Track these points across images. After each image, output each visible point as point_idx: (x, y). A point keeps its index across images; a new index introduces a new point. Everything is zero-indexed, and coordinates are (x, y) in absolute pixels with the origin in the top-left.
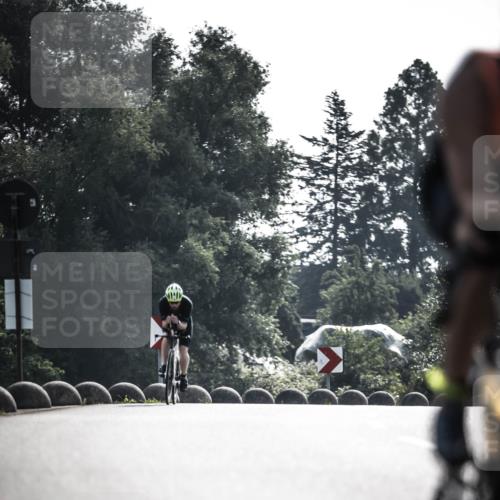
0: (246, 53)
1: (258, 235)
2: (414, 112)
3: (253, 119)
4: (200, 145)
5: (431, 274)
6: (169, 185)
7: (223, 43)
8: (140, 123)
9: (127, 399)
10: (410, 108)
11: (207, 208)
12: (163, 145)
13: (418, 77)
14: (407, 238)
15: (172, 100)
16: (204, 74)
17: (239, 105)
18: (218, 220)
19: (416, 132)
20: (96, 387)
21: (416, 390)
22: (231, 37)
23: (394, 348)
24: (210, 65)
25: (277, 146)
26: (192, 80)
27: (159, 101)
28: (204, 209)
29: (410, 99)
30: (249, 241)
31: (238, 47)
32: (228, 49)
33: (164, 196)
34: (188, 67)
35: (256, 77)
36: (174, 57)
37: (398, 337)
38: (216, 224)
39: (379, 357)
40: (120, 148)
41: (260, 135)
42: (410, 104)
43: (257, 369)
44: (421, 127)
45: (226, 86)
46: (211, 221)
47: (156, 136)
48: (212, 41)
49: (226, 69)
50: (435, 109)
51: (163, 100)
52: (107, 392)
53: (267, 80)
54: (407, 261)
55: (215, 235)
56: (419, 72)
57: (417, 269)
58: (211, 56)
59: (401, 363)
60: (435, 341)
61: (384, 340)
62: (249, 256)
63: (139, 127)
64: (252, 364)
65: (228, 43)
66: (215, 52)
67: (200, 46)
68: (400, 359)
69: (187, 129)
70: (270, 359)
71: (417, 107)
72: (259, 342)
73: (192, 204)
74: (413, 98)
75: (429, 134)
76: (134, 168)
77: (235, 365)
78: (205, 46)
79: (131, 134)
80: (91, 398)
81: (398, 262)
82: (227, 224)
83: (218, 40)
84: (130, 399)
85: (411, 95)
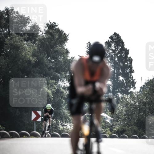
0: (62, 30)
1: (66, 86)
2: (114, 49)
3: (64, 50)
4: (47, 58)
5: (119, 98)
6: (38, 70)
7: (54, 27)
8: (29, 52)
9: (24, 136)
10: (113, 47)
11: (49, 77)
12: (36, 58)
13: (115, 38)
14: (112, 87)
15: (39, 44)
16: (49, 36)
17: (60, 46)
18: (53, 81)
19: (114, 55)
20: (15, 133)
21: (114, 134)
22: (57, 25)
23: (108, 121)
24: (51, 34)
25: (71, 59)
26: (45, 38)
27: (35, 45)
28: (48, 78)
29: (113, 45)
30: (63, 88)
31: (59, 28)
32: (56, 29)
33: (36, 74)
34: (44, 34)
35: (65, 37)
36: (39, 31)
37: (109, 117)
38: (52, 82)
39: (103, 123)
40: (22, 59)
41: (66, 55)
42: (113, 46)
43: (65, 127)
44: (116, 53)
45: (55, 40)
46: (51, 81)
47: (34, 55)
48: (51, 27)
49: (55, 35)
50: (120, 48)
51: (36, 44)
52: (18, 134)
53: (68, 38)
54: (112, 94)
55: (52, 86)
56: (116, 36)
57: (115, 97)
58: (51, 31)
59: (110, 125)
60: (121, 119)
61: (104, 118)
62: (63, 92)
63: (28, 52)
64: (63, 125)
65: (56, 27)
66: (52, 30)
67: (47, 28)
68: (110, 124)
69: (43, 53)
70: (69, 124)
71: (115, 47)
72: (66, 119)
73: (45, 76)
74: (113, 44)
75: (118, 55)
76: (27, 65)
77: (58, 126)
78: (49, 28)
79: (26, 55)
80: (13, 136)
81: (109, 94)
82: (56, 82)
83: (53, 26)
84: (25, 136)
85: (113, 43)
